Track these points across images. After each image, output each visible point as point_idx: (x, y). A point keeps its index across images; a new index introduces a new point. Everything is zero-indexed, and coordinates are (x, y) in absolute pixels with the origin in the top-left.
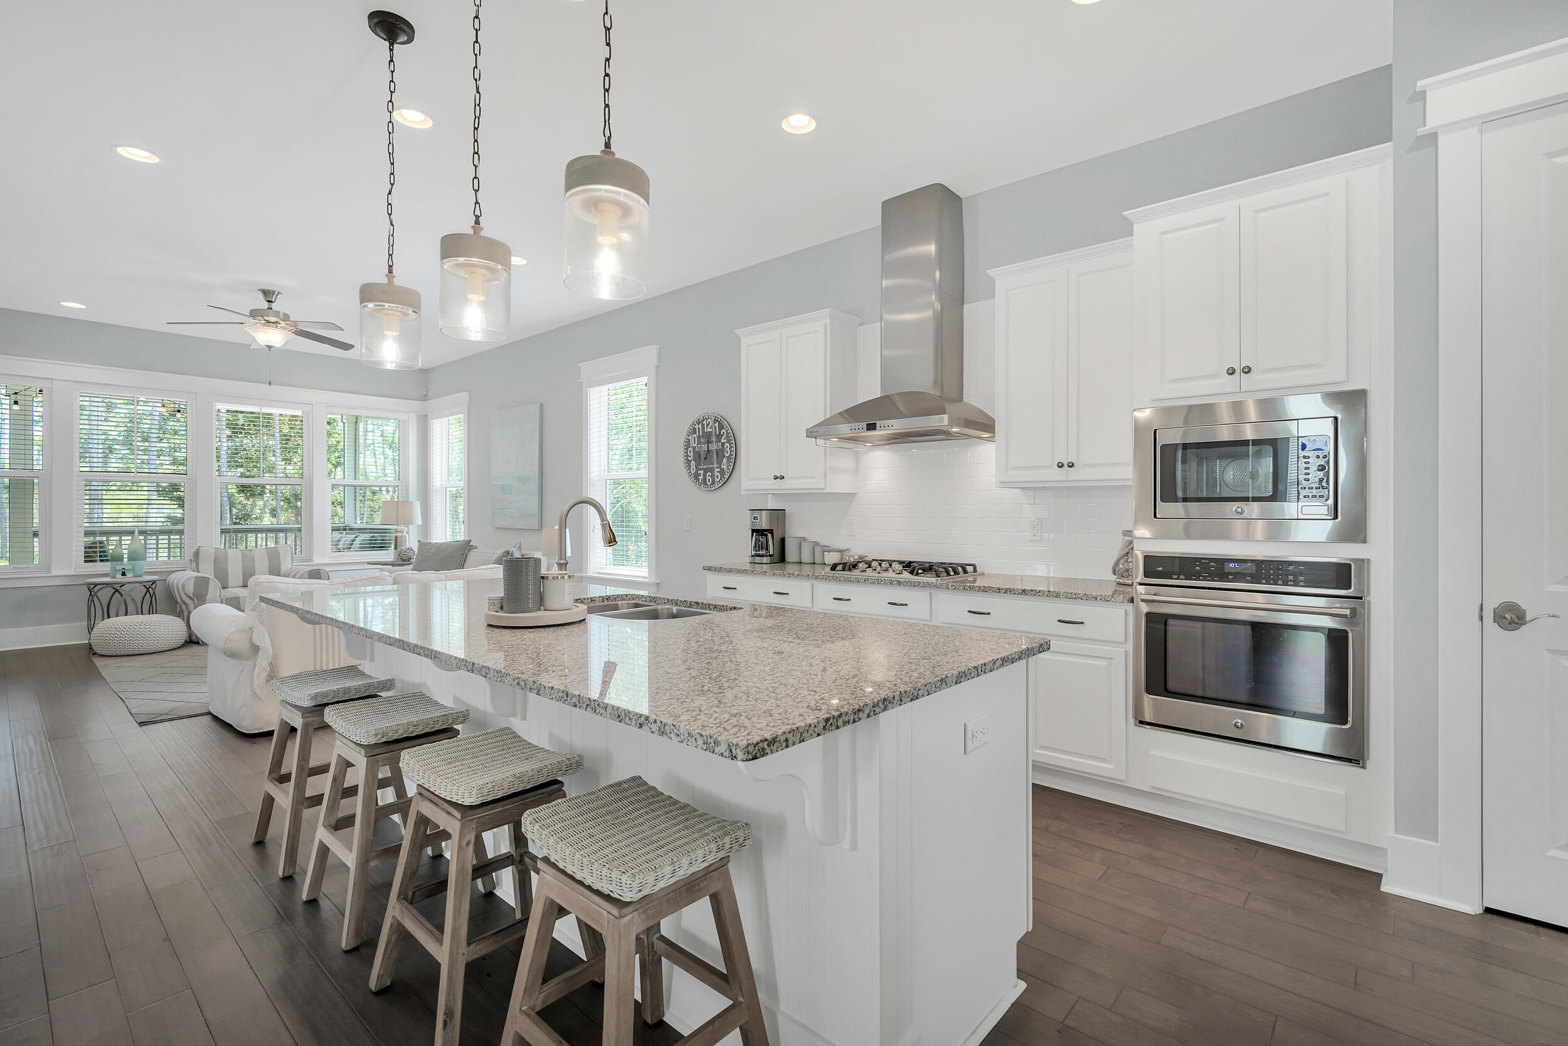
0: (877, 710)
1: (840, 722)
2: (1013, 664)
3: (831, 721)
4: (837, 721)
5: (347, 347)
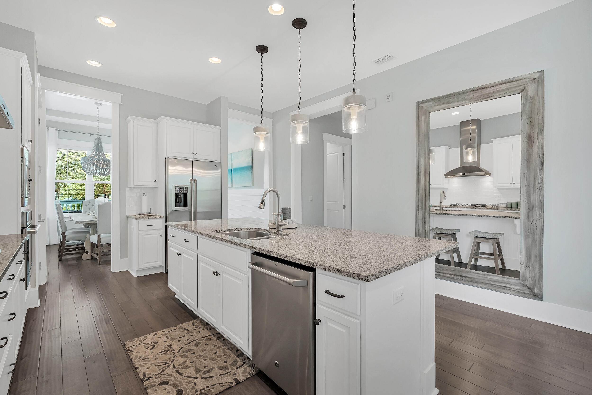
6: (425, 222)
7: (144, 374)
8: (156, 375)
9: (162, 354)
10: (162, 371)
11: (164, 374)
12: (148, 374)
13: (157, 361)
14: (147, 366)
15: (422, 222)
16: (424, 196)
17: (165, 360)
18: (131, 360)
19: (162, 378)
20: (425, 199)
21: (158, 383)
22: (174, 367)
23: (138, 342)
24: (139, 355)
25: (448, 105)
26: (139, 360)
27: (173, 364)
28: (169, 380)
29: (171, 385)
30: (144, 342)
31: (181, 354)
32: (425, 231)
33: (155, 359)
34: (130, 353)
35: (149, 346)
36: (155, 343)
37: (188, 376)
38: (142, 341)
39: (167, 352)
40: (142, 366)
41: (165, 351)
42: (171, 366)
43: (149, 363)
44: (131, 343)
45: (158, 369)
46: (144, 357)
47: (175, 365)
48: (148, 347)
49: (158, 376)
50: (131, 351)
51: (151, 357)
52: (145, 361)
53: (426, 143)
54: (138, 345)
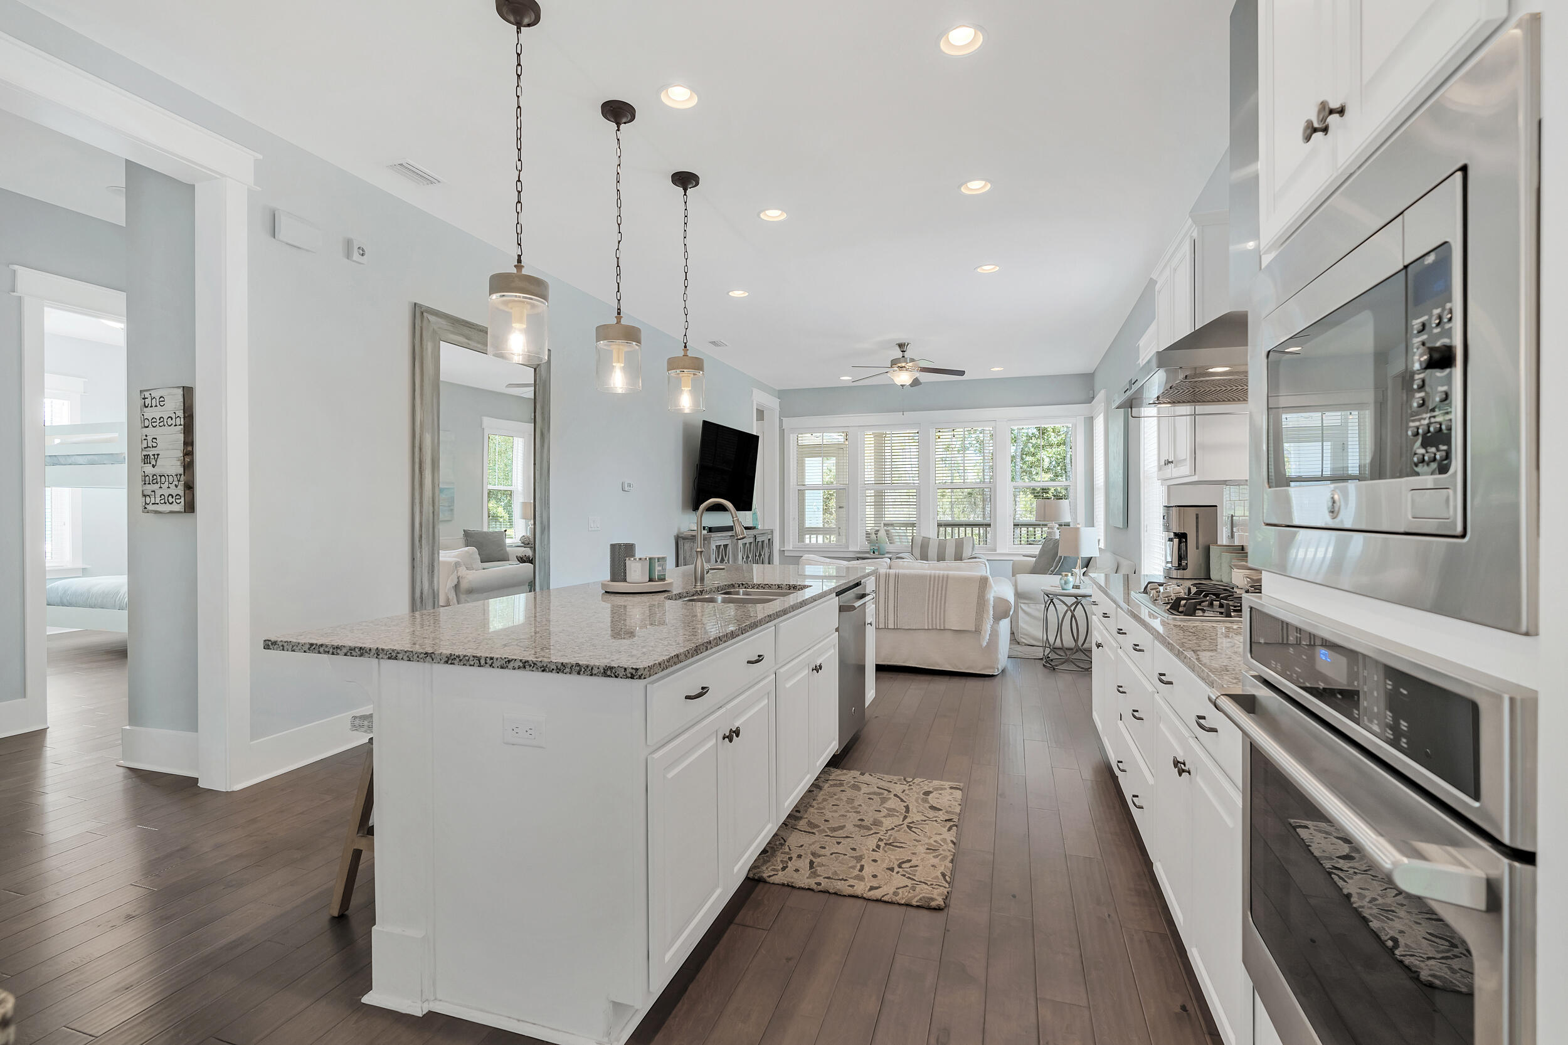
0: (354, 653)
1: (321, 650)
2: (544, 673)
3: (314, 647)
4: (319, 648)
5: (962, 373)
6: (433, 571)
7: (950, 829)
8: (936, 821)
9: (902, 843)
10: (925, 821)
11: (925, 816)
12: (944, 827)
13: (918, 838)
14: (938, 838)
15: (429, 573)
16: (431, 515)
17: (908, 833)
18: (952, 861)
19: (932, 814)
20: (433, 522)
21: (941, 812)
22: (905, 817)
23: (918, 888)
24: (936, 861)
25: (467, 341)
26: (942, 852)
27: (903, 821)
28: (925, 808)
29: (928, 803)
30: (909, 883)
31: (876, 829)
32: (434, 590)
33: (918, 841)
34: (948, 874)
35: (908, 870)
36: (892, 869)
37: (902, 800)
38: (910, 885)
39: (891, 843)
40: (944, 840)
41: (893, 846)
42: (908, 820)
43: (932, 841)
44: (932, 894)
45: (927, 826)
46: (932, 853)
47: (902, 819)
48: (911, 867)
49: (935, 819)
50: (944, 875)
51: (921, 849)
52: (934, 846)
53: (434, 401)
54: (923, 882)
